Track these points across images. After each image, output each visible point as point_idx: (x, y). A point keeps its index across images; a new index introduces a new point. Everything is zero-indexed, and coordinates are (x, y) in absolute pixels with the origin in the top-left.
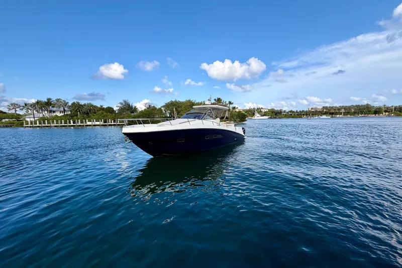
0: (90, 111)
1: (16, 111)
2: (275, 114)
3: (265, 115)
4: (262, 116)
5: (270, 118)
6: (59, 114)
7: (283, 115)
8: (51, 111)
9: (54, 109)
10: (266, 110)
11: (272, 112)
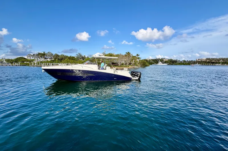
0: (63, 58)
1: (30, 58)
2: (172, 62)
3: (165, 63)
4: (163, 63)
5: (169, 65)
6: (49, 60)
7: (178, 63)
8: (46, 59)
9: (47, 57)
10: (166, 60)
11: (171, 61)
